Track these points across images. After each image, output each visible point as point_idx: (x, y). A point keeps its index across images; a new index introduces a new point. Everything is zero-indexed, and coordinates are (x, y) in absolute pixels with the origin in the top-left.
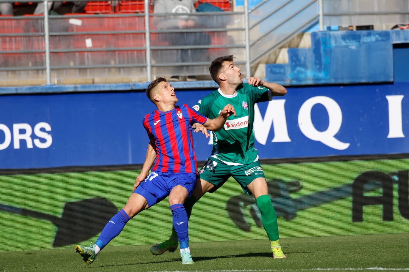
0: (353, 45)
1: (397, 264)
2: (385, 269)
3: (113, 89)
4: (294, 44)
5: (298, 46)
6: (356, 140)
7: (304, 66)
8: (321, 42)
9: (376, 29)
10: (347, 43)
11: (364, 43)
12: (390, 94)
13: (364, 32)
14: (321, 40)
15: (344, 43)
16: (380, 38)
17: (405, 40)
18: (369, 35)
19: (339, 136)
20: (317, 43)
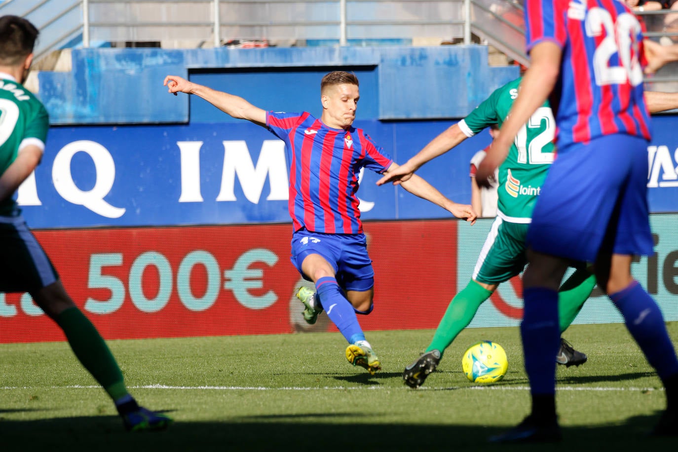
0: (132, 69)
1: (188, 381)
2: (171, 387)
4: (47, 66)
5: (53, 69)
6: (135, 204)
7: (62, 97)
8: (86, 64)
9: (166, 45)
10: (123, 65)
11: (146, 66)
12: (183, 139)
13: (147, 51)
14: (86, 61)
15: (118, 66)
16: (169, 60)
17: (206, 62)
18: (154, 55)
19: (110, 199)
20: (80, 64)
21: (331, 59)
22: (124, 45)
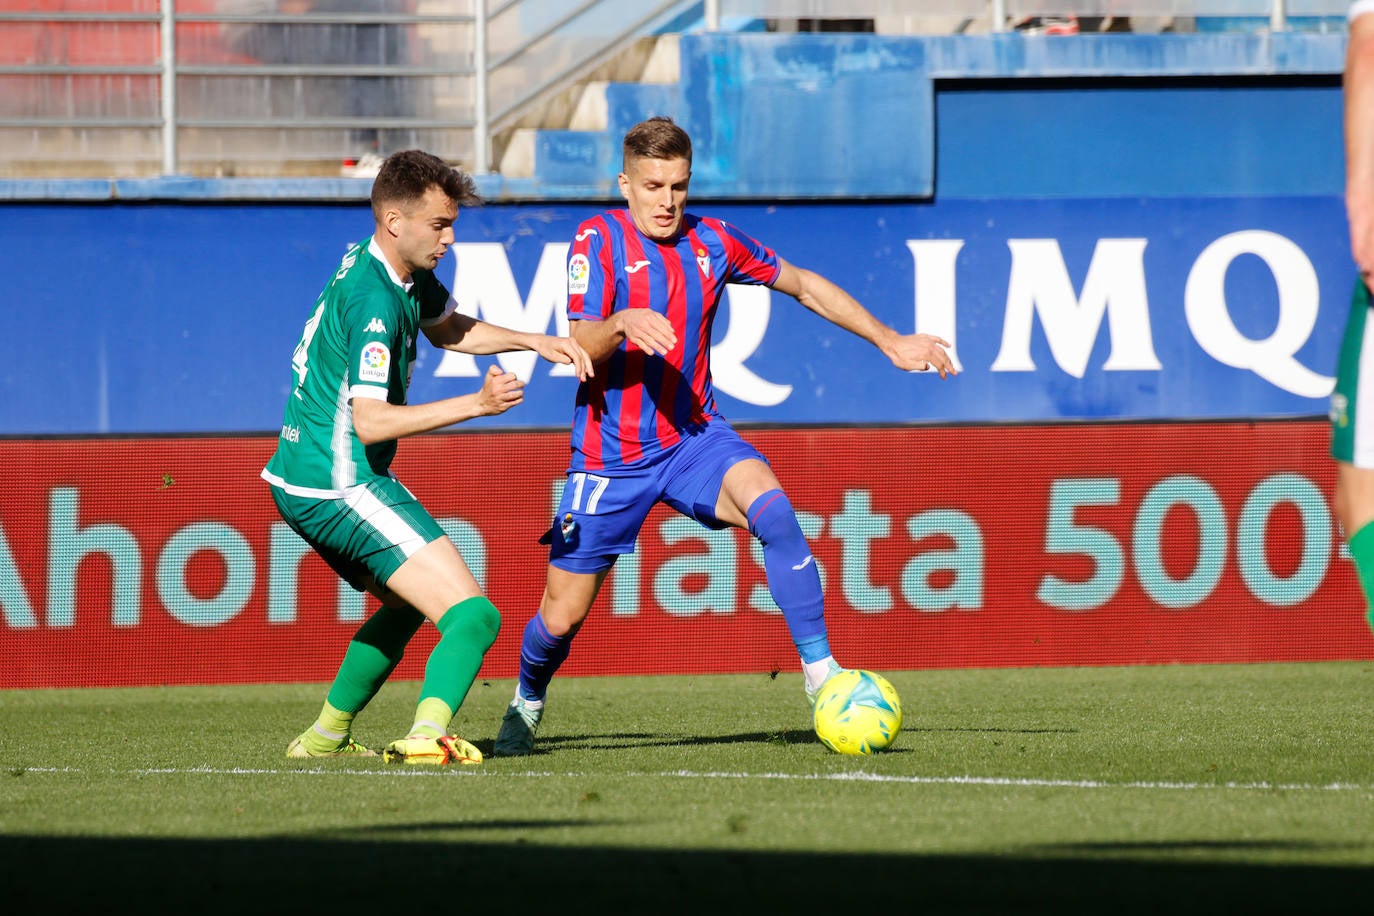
0: (811, 79)
1: (926, 765)
2: (888, 778)
3: (55, 194)
4: (626, 72)
5: (638, 78)
6: (812, 377)
8: (711, 67)
9: (885, 27)
10: (791, 71)
11: (843, 74)
12: (921, 235)
13: (846, 39)
14: (711, 61)
15: (781, 72)
16: (893, 61)
17: (973, 66)
18: (860, 48)
19: (759, 363)
20: (697, 69)
21: (1250, 61)
22: (794, 26)
